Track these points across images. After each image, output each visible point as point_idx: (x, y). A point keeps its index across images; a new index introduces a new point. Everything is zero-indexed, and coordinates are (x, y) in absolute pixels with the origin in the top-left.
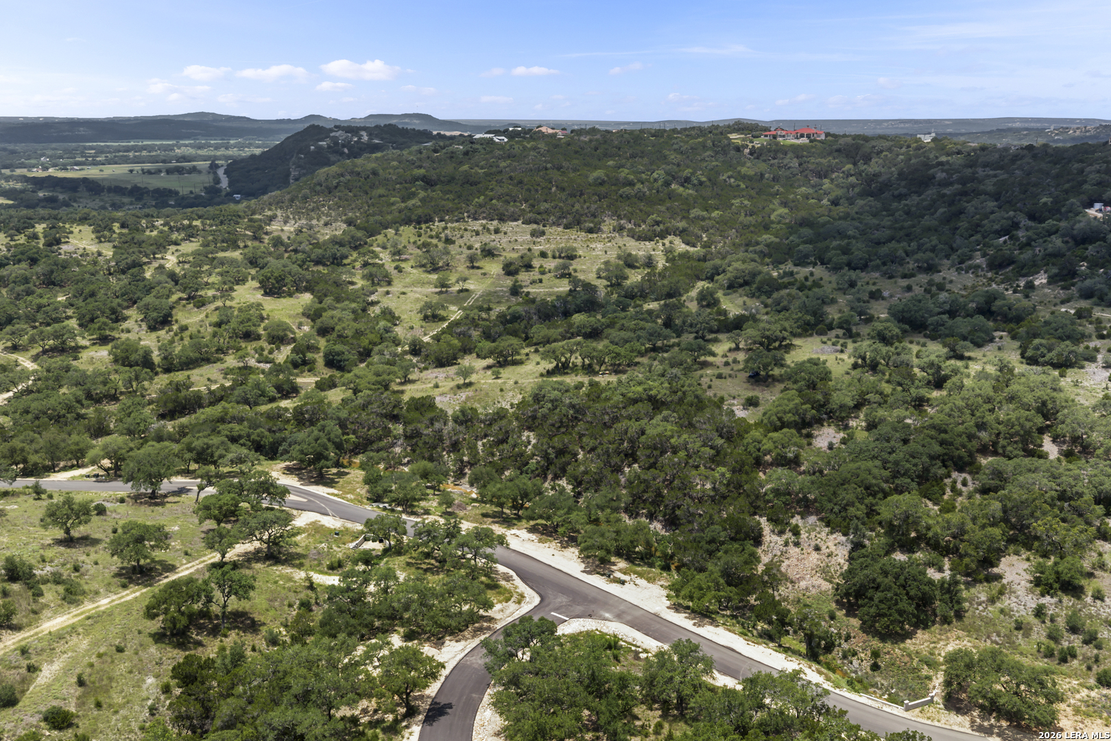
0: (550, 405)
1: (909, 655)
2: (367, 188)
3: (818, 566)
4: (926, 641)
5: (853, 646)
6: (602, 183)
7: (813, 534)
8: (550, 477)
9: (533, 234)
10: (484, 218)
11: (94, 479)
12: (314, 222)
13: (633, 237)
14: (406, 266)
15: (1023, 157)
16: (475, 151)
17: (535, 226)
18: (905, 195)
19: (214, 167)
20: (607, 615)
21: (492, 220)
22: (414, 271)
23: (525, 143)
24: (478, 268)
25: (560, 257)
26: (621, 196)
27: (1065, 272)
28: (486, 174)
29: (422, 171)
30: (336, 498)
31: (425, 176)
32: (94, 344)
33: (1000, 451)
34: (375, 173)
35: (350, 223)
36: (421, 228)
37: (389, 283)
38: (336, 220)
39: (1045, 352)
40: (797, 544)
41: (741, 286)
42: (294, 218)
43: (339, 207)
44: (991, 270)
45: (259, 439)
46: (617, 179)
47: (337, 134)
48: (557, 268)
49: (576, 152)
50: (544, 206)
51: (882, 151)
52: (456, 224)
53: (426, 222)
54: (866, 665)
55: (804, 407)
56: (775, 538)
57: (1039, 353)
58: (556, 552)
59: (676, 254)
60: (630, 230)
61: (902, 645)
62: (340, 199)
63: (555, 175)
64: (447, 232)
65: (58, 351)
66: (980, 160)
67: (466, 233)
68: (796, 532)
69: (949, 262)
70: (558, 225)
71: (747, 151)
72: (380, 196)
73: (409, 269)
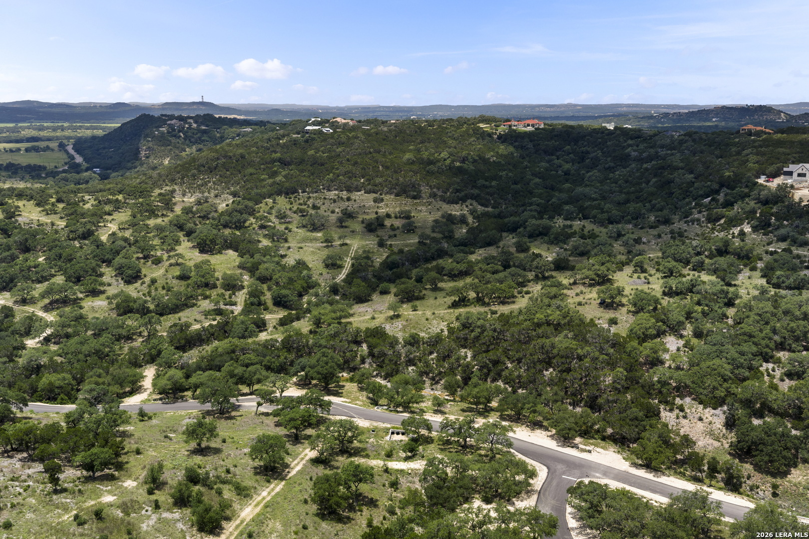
0: (479, 330)
1: (795, 485)
2: (240, 168)
3: (705, 431)
4: (799, 475)
5: (755, 482)
6: (413, 163)
7: (694, 410)
8: (489, 380)
9: (375, 201)
10: (336, 190)
11: (160, 402)
12: (206, 194)
13: (444, 201)
14: (293, 227)
15: (686, 141)
16: (313, 139)
17: (375, 195)
18: (613, 168)
19: (62, 146)
20: (597, 475)
21: (342, 191)
22: (300, 231)
23: (348, 134)
24: (346, 227)
25: (400, 217)
26: (428, 172)
27: (763, 224)
28: (330, 158)
29: (278, 155)
30: (350, 405)
31: (280, 159)
32: (87, 296)
33: (788, 347)
34: (243, 157)
35: (235, 195)
36: (290, 198)
37: (286, 240)
38: (223, 193)
39: (785, 280)
40: (685, 417)
41: (538, 236)
42: (190, 192)
43: (222, 182)
44: (709, 222)
45: (269, 364)
46: (423, 159)
47: (173, 122)
48: (403, 226)
49: (384, 140)
50: (379, 180)
51: (585, 136)
52: (315, 195)
53: (293, 193)
54: (769, 494)
55: (658, 324)
56: (668, 414)
57: (781, 280)
58: (530, 434)
59: (479, 213)
60: (441, 196)
61: (787, 479)
62: (221, 176)
63: (378, 157)
64: (311, 200)
65: (61, 303)
66: (658, 143)
67: (325, 201)
68: (681, 409)
69: (677, 217)
70: (391, 194)
71: (495, 137)
72: (251, 174)
73: (296, 230)
